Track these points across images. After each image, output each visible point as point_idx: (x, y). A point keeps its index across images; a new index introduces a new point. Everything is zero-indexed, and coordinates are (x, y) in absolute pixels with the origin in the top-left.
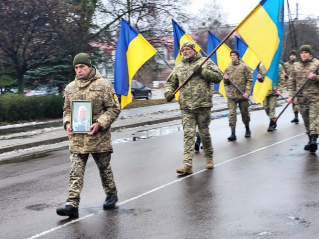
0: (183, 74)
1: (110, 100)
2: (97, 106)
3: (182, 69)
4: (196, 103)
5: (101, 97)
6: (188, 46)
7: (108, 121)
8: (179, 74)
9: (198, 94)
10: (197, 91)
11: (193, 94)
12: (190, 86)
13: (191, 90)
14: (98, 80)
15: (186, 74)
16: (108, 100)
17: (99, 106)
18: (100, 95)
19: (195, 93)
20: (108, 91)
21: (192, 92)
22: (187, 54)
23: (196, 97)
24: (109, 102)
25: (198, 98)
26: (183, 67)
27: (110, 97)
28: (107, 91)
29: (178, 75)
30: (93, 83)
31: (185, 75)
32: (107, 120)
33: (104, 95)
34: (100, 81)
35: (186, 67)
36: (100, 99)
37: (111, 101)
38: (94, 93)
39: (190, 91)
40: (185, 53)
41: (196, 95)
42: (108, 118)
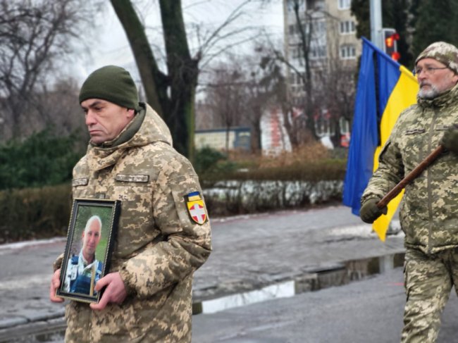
0: (410, 144)
1: (173, 214)
2: (133, 233)
3: (412, 127)
4: (440, 234)
5: (146, 204)
6: (434, 58)
7: (158, 271)
8: (403, 142)
9: (448, 207)
10: (445, 199)
11: (434, 205)
12: (426, 181)
13: (430, 194)
14: (147, 148)
15: (420, 144)
16: (169, 213)
17: (137, 230)
18: (143, 196)
19: (441, 203)
20: (169, 185)
21: (433, 198)
22: (429, 81)
23: (443, 217)
24: (172, 222)
25: (449, 218)
26: (416, 122)
27: (174, 207)
28: (164, 184)
29: (400, 146)
30: (129, 159)
31: (416, 148)
32: (154, 268)
33: (157, 196)
34: (150, 152)
35: (424, 122)
36: (141, 209)
37: (177, 217)
38: (126, 189)
39: (426, 196)
40: (423, 79)
41: (444, 211)
42: (159, 261)
